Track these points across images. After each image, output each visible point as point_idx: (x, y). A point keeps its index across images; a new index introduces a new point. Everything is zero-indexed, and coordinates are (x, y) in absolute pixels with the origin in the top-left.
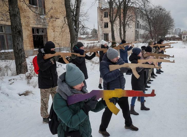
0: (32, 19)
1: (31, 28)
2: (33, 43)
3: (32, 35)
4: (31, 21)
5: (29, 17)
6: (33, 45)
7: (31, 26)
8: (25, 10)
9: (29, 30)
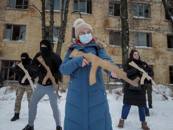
0: (170, 59)
1: (168, 67)
2: (169, 79)
3: (168, 72)
4: (168, 61)
5: (167, 58)
6: (169, 80)
7: (168, 64)
8: (163, 53)
9: (166, 68)
